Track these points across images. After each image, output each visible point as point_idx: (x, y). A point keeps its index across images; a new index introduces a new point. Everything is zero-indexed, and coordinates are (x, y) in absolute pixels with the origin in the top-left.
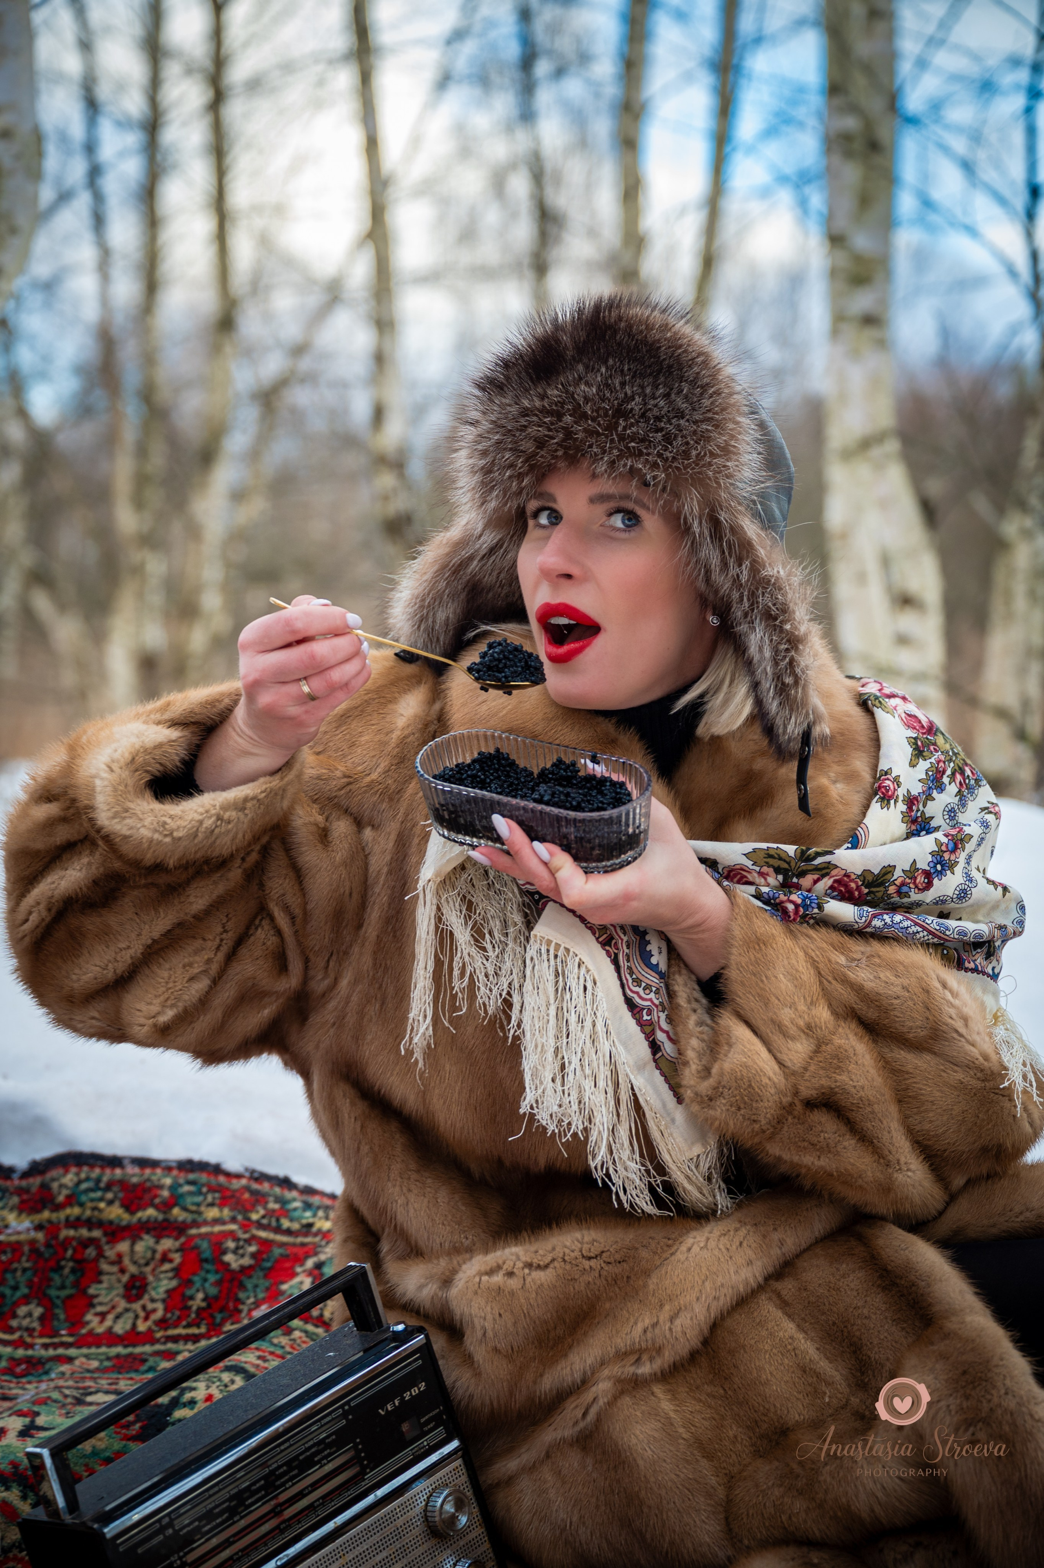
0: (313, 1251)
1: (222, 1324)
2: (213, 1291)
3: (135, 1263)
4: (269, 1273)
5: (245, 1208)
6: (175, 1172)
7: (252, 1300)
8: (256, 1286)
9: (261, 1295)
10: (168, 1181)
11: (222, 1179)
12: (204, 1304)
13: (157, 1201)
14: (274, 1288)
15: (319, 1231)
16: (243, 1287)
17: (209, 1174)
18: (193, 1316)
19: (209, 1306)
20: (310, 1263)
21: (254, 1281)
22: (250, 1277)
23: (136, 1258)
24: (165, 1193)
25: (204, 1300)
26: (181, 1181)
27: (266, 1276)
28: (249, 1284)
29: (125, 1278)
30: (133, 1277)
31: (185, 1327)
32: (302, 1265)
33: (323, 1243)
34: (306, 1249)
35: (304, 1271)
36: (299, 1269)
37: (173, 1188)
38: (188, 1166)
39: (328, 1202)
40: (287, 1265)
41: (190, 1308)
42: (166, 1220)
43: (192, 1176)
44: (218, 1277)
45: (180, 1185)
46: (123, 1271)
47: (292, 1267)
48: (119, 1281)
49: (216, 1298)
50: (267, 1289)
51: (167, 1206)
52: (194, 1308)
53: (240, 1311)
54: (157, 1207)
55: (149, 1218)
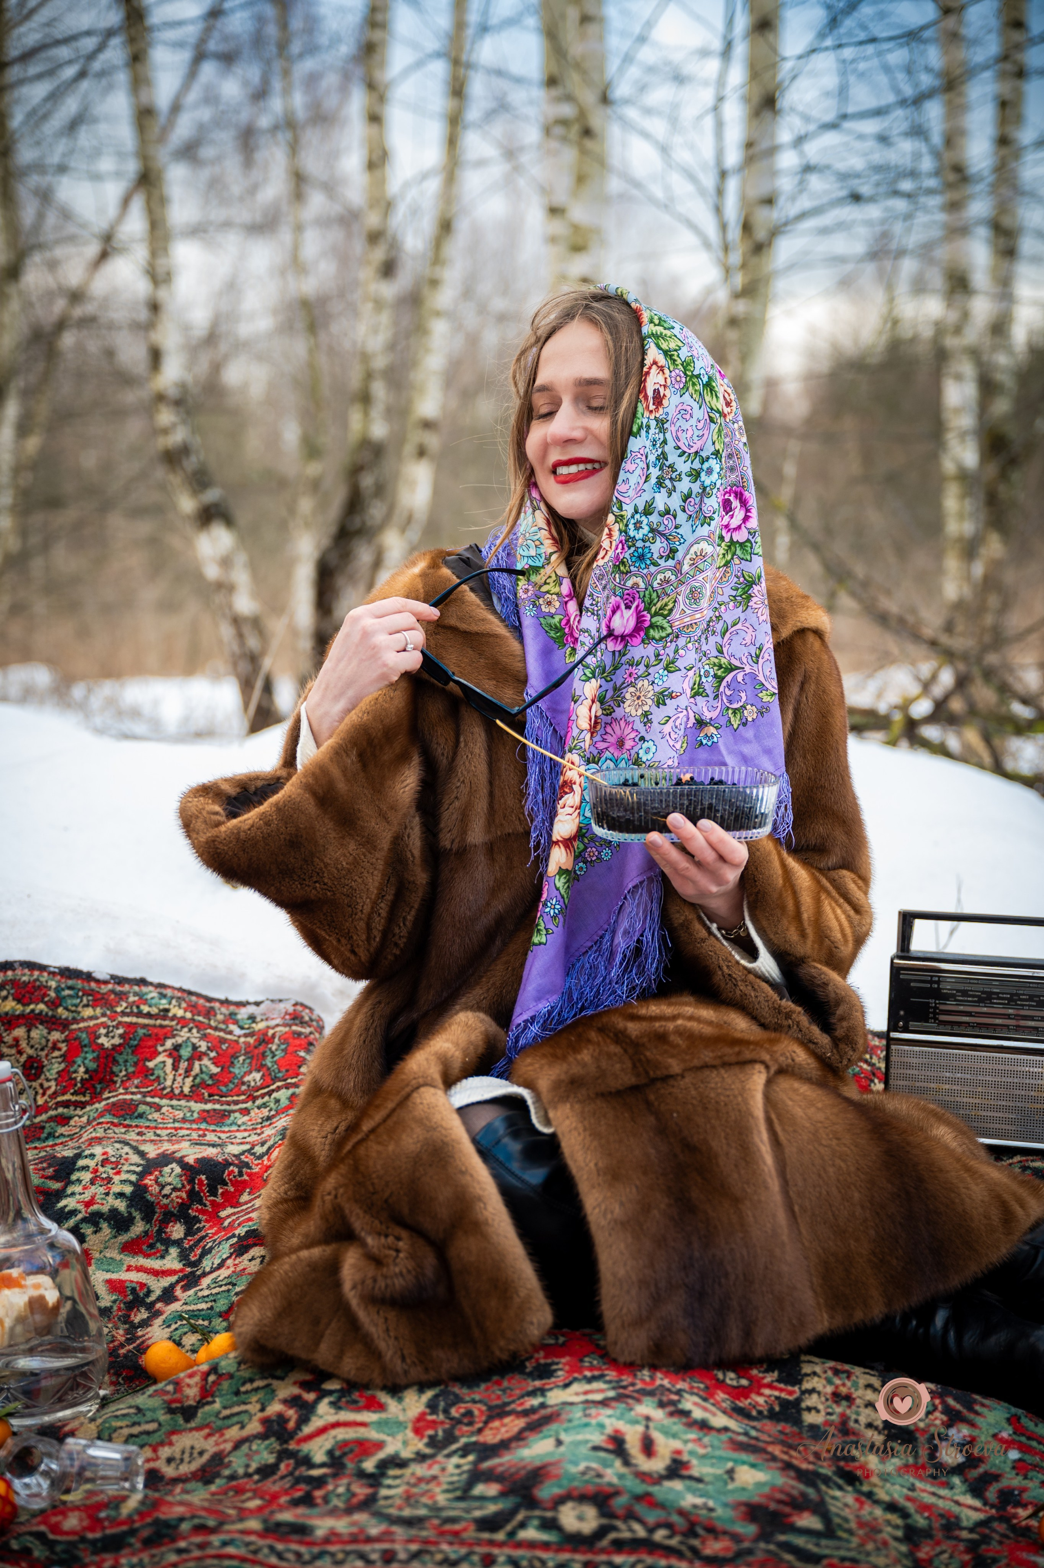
0: (170, 1033)
1: (101, 1093)
2: (93, 1066)
3: (32, 1047)
4: (136, 1050)
5: (111, 1006)
6: (59, 977)
7: (124, 1073)
8: (126, 1061)
9: (131, 1069)
10: (53, 984)
11: (93, 985)
12: (87, 1076)
13: (46, 999)
14: (141, 1064)
15: (174, 1018)
16: (116, 1062)
17: (83, 980)
18: (79, 1085)
19: (91, 1078)
20: (169, 1043)
21: (124, 1056)
22: (121, 1054)
23: (32, 1042)
24: (52, 994)
25: (86, 1072)
26: (63, 986)
27: (133, 1053)
28: (121, 1061)
29: (23, 1059)
30: (30, 1057)
31: (72, 1094)
32: (163, 1045)
33: (179, 1027)
34: (165, 1030)
35: (165, 1051)
36: (160, 1049)
37: (58, 990)
38: (67, 973)
39: (179, 994)
40: (150, 1043)
41: (75, 1079)
42: (53, 1016)
43: (70, 983)
44: (95, 1055)
45: (63, 990)
46: (20, 1052)
47: (155, 1046)
48: (18, 1061)
49: (95, 1071)
50: (136, 1064)
51: (54, 1004)
52: (79, 1079)
53: (115, 1082)
54: (46, 1003)
55: (41, 1011)
